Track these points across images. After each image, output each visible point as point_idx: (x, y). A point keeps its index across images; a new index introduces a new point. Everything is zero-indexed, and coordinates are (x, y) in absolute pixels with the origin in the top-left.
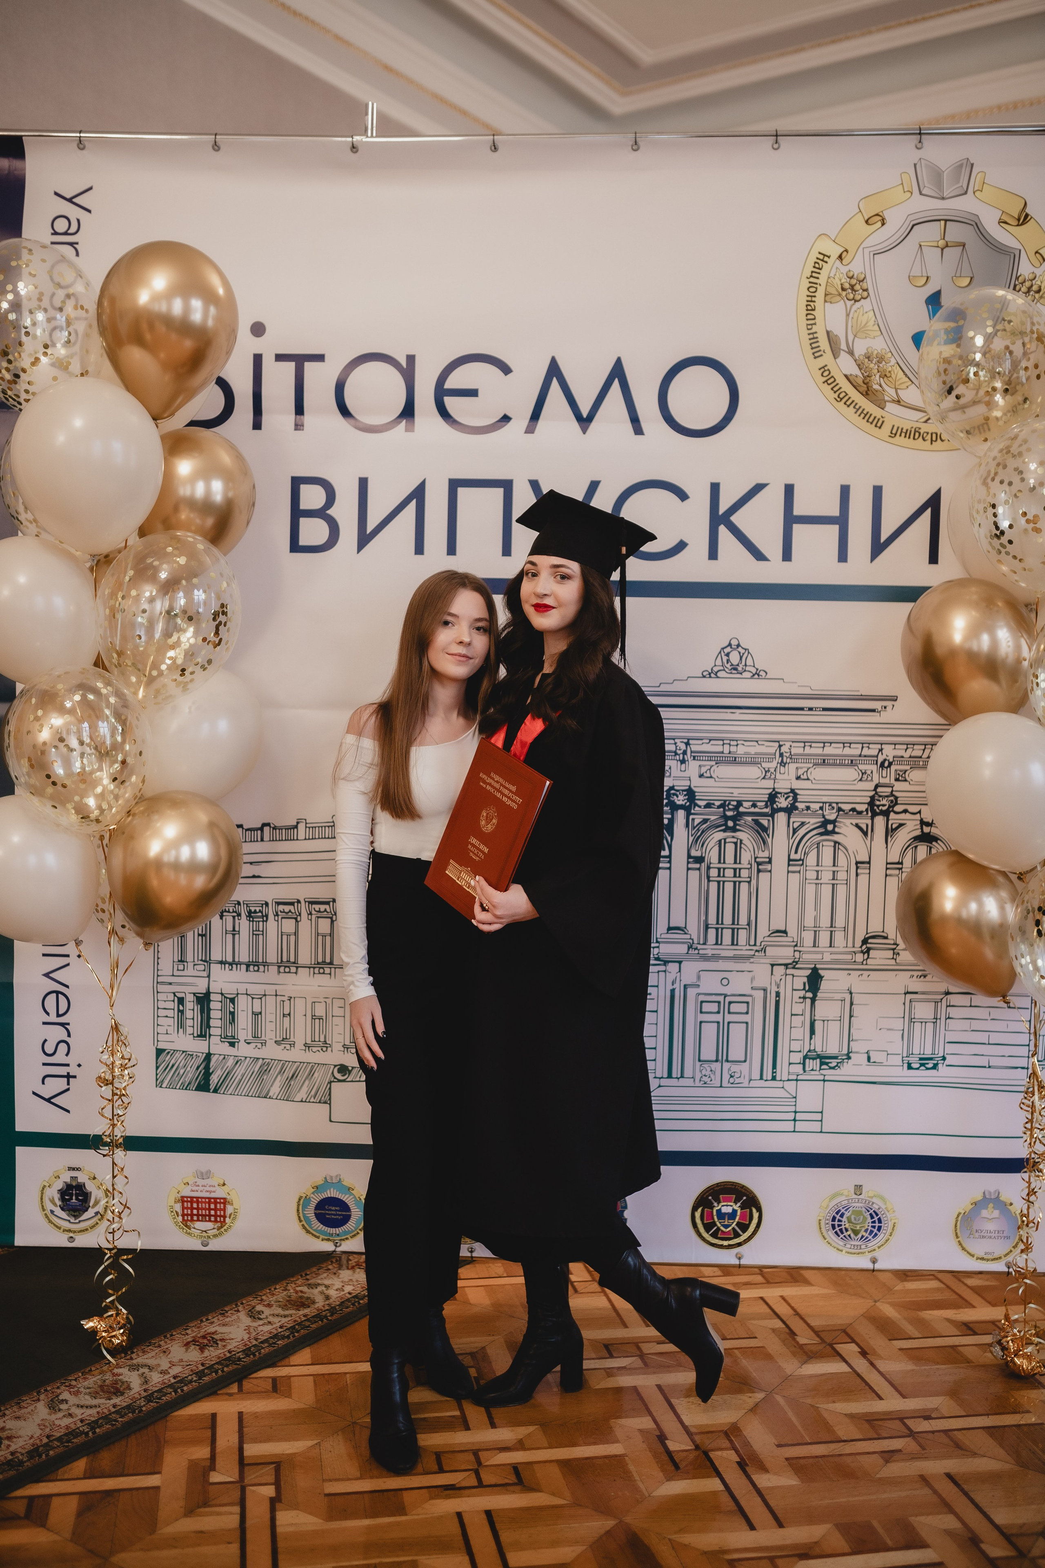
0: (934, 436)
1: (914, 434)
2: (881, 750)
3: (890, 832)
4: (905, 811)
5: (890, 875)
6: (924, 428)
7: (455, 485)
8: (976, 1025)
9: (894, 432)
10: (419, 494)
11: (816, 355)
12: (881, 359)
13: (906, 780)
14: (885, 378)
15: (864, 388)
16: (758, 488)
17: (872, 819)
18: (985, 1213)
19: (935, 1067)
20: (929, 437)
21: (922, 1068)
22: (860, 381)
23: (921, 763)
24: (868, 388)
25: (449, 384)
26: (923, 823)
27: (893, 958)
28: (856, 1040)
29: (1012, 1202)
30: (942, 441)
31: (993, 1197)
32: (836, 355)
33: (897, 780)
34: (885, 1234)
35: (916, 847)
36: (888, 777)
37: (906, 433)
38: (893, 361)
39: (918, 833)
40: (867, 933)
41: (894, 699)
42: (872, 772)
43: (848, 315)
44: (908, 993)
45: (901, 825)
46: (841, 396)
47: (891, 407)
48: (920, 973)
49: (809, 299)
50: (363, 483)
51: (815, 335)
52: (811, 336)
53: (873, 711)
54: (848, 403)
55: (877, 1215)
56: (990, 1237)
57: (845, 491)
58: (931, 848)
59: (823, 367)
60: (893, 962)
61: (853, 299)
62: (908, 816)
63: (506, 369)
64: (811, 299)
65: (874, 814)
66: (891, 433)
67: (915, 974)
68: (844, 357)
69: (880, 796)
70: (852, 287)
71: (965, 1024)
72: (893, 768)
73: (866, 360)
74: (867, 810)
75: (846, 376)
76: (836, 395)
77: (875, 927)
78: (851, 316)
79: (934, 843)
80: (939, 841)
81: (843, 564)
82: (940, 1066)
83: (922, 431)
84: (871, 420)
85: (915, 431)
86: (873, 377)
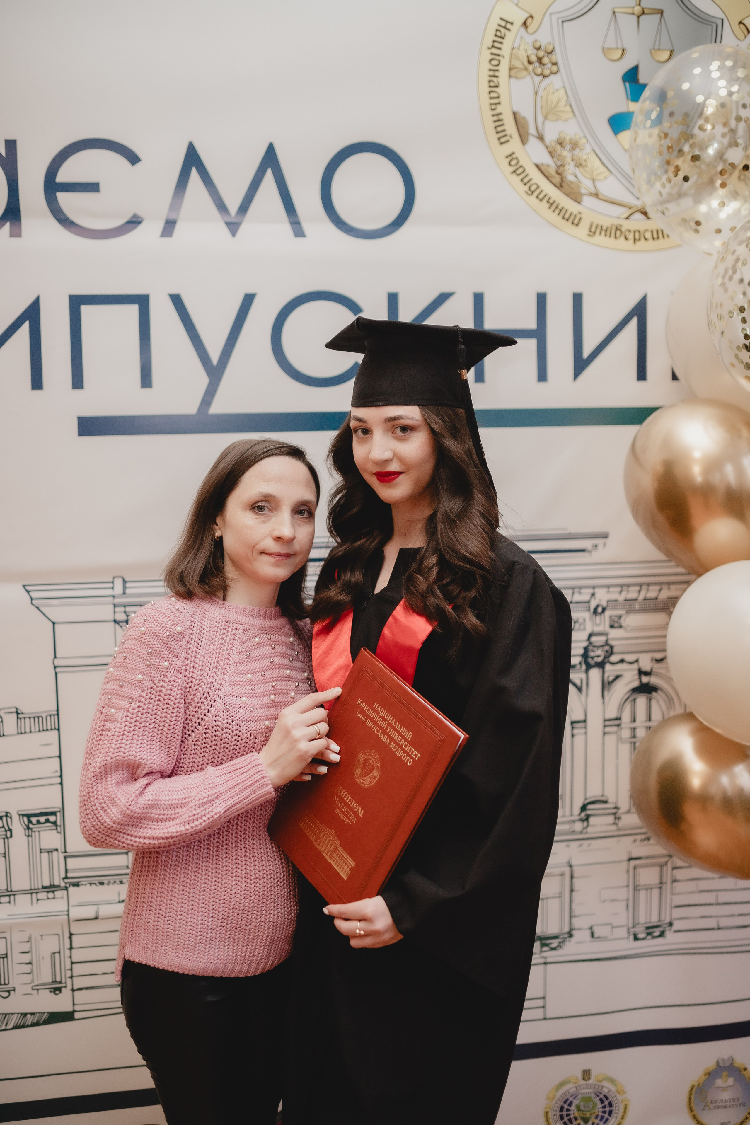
0: (637, 234)
1: (615, 232)
2: (593, 595)
3: (606, 685)
4: (622, 661)
5: (609, 733)
6: (626, 225)
7: (77, 302)
8: (703, 885)
9: (593, 230)
10: (32, 314)
11: (503, 140)
12: (575, 146)
13: (621, 627)
14: (581, 169)
15: (557, 179)
16: (446, 296)
17: (587, 671)
18: (719, 1082)
19: (662, 934)
20: (631, 236)
21: (649, 937)
22: (552, 171)
23: (637, 607)
24: (562, 179)
25: (61, 177)
26: (641, 673)
27: (614, 824)
28: (578, 916)
29: (747, 1066)
30: (646, 239)
31: (727, 1064)
32: (524, 140)
33: (612, 627)
34: (616, 1117)
35: (635, 700)
36: (602, 624)
37: (606, 231)
38: (588, 149)
39: (636, 684)
40: (586, 799)
41: (605, 536)
42: (584, 620)
43: (536, 93)
44: (630, 859)
45: (617, 677)
46: (533, 188)
47: (588, 201)
48: (643, 837)
49: (492, 73)
51: (500, 117)
52: (496, 118)
53: (583, 551)
54: (541, 197)
55: (607, 1098)
56: (725, 1107)
57: (542, 299)
58: (650, 700)
59: (510, 155)
60: (614, 828)
61: (542, 74)
62: (624, 666)
63: (133, 159)
64: (494, 74)
65: (589, 667)
66: (590, 231)
67: (639, 837)
68: (533, 142)
69: (594, 647)
70: (540, 60)
71: (692, 886)
72: (607, 613)
73: (559, 147)
74: (580, 663)
75: (537, 166)
76: (526, 188)
77: (594, 792)
78: (540, 94)
79: (654, 694)
80: (659, 692)
81: (542, 384)
82: (667, 933)
83: (623, 229)
84: (567, 216)
85: (616, 229)
86: (567, 167)
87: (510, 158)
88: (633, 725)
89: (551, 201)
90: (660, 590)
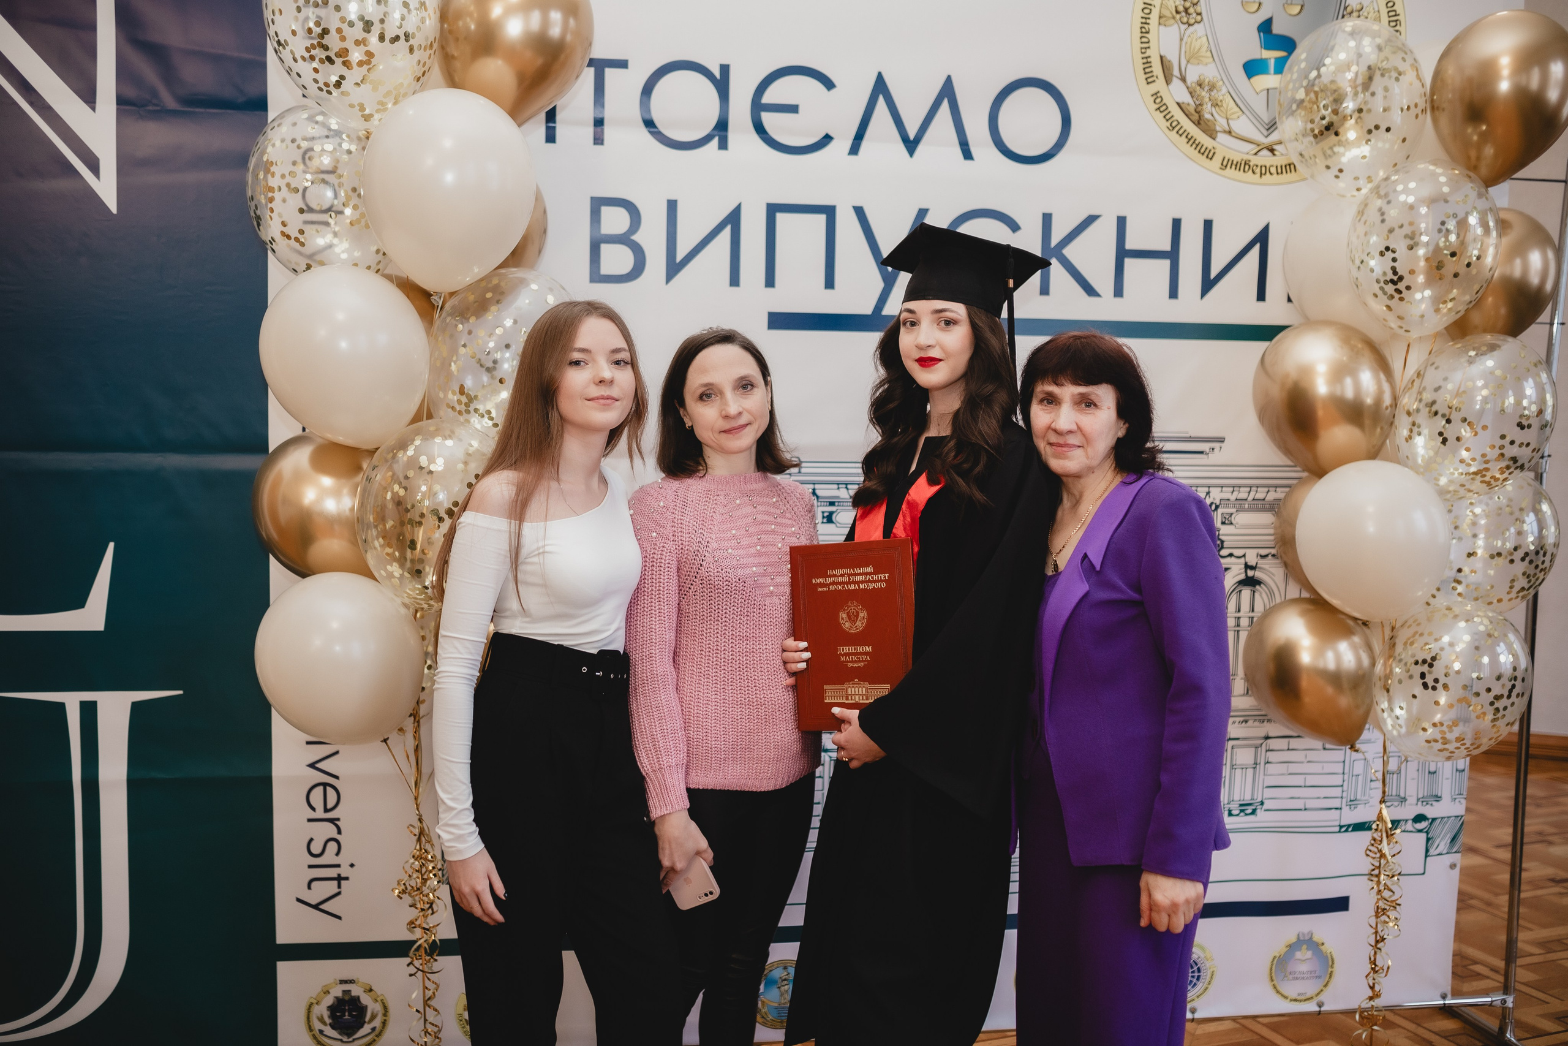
0: (1263, 169)
1: (1244, 166)
4: (1231, 555)
6: (1255, 160)
7: (773, 210)
8: (1293, 768)
9: (1225, 163)
10: (734, 219)
11: (1149, 80)
12: (1212, 87)
13: (1231, 524)
14: (1217, 108)
15: (1196, 117)
16: (1091, 220)
18: (1299, 955)
19: (1254, 812)
20: (1258, 170)
21: (1242, 814)
22: (1192, 109)
23: (1247, 506)
24: (1200, 117)
25: (768, 98)
26: (1247, 567)
29: (1324, 941)
30: (1271, 174)
31: (1307, 938)
32: (1168, 81)
34: (1204, 983)
35: (1240, 591)
37: (1236, 165)
38: (1224, 90)
39: (1242, 577)
41: (1221, 440)
43: (1181, 40)
46: (1174, 124)
47: (1222, 138)
48: (1241, 719)
49: (1144, 21)
50: (672, 206)
51: (1149, 60)
52: (1145, 61)
53: (1201, 452)
54: (1180, 132)
55: (1196, 964)
56: (1303, 978)
57: (1177, 224)
58: (1254, 592)
59: (1156, 94)
61: (1187, 22)
62: (1233, 560)
63: (829, 84)
64: (1145, 21)
66: (1222, 164)
68: (1176, 83)
70: (1186, 10)
71: (1283, 768)
73: (1198, 88)
75: (1178, 104)
76: (1168, 124)
78: (1185, 40)
79: (1258, 587)
80: (1262, 585)
81: (1173, 301)
82: (1258, 811)
83: (1251, 164)
84: (1202, 151)
85: (1245, 164)
86: (1205, 106)
87: (1155, 97)
88: (1238, 615)
89: (1189, 137)
90: (1268, 491)
